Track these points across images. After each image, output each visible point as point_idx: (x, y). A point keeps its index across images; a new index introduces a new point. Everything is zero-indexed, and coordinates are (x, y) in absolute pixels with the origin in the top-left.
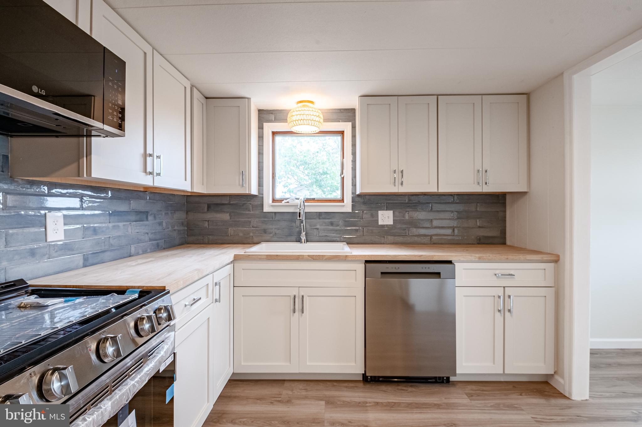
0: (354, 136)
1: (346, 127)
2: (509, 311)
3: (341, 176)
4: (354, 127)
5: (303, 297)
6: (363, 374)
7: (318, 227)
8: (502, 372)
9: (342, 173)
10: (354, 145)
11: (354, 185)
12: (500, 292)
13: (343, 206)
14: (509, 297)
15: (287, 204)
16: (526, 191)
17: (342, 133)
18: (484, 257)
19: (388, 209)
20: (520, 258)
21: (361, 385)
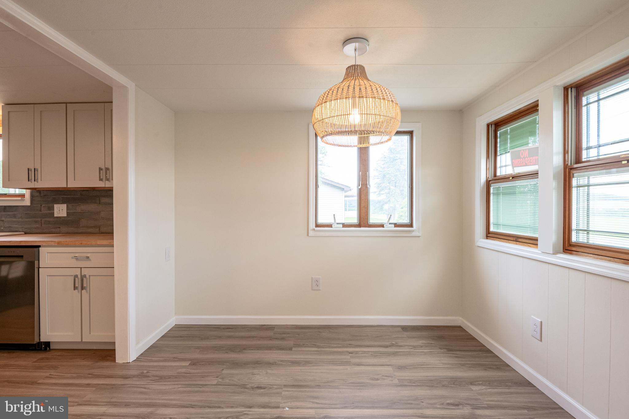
8: (80, 340)
12: (78, 272)
13: (24, 200)
14: (85, 276)
18: (62, 243)
19: (62, 203)
20: (92, 243)
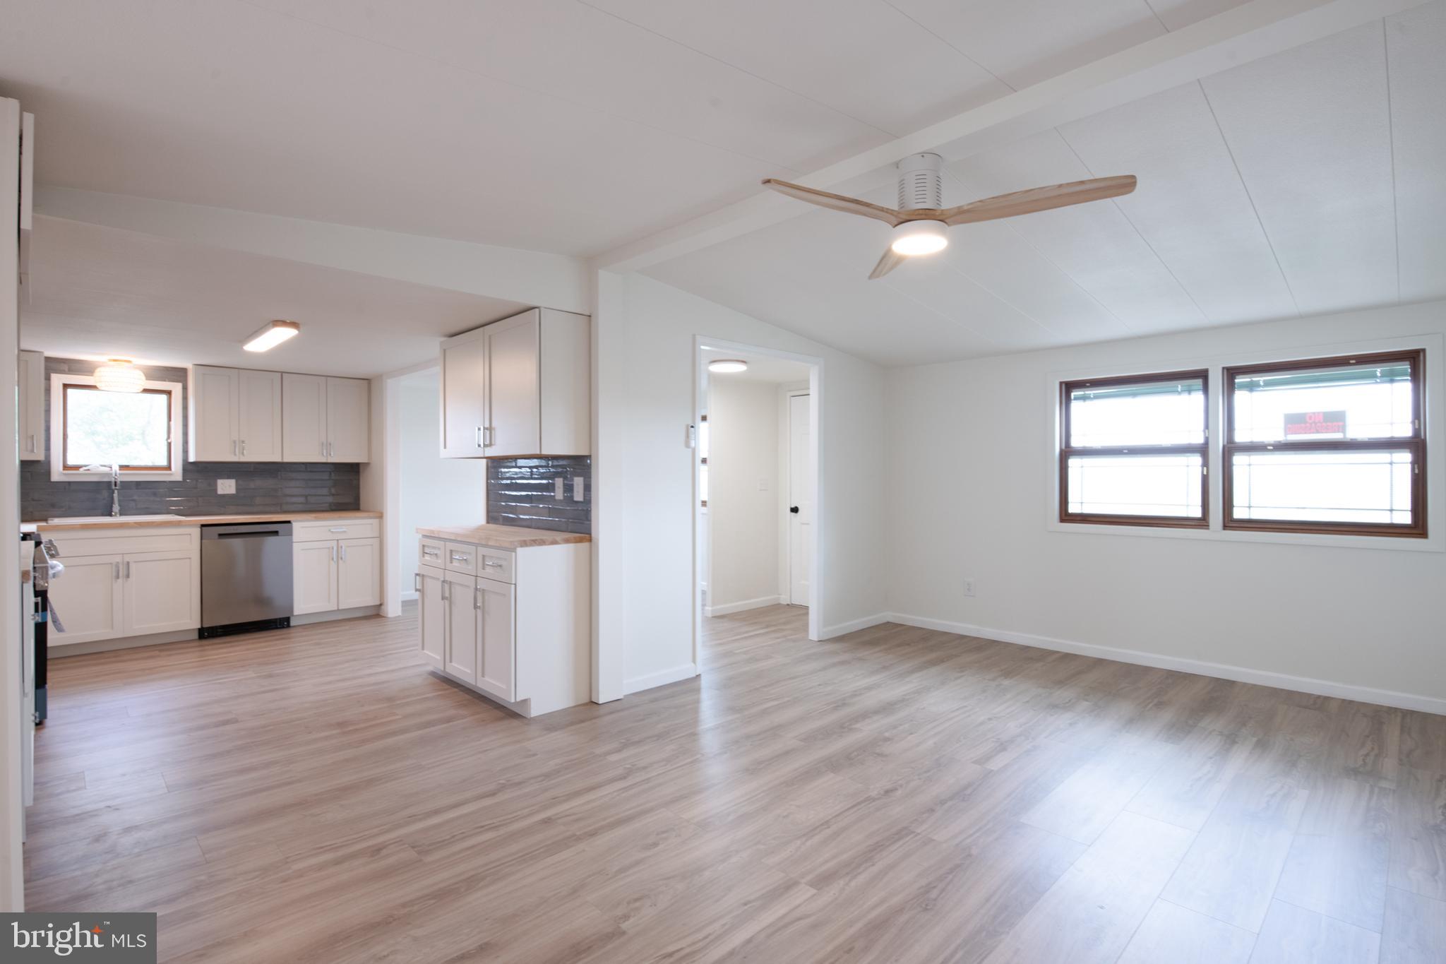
0: (185, 398)
1: (176, 388)
2: (342, 558)
3: (167, 440)
4: (185, 389)
5: (128, 563)
6: (199, 629)
7: (135, 498)
8: (336, 609)
9: (169, 437)
10: (185, 408)
11: (185, 451)
12: (334, 544)
13: (171, 474)
14: (341, 547)
15: (88, 472)
16: (366, 461)
17: (169, 393)
19: (229, 478)
20: (350, 516)
21: (197, 643)
